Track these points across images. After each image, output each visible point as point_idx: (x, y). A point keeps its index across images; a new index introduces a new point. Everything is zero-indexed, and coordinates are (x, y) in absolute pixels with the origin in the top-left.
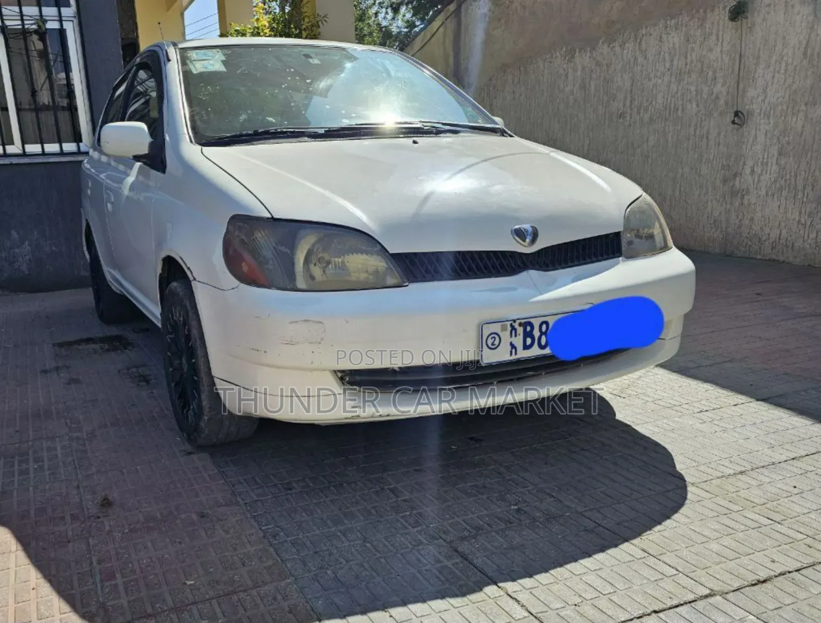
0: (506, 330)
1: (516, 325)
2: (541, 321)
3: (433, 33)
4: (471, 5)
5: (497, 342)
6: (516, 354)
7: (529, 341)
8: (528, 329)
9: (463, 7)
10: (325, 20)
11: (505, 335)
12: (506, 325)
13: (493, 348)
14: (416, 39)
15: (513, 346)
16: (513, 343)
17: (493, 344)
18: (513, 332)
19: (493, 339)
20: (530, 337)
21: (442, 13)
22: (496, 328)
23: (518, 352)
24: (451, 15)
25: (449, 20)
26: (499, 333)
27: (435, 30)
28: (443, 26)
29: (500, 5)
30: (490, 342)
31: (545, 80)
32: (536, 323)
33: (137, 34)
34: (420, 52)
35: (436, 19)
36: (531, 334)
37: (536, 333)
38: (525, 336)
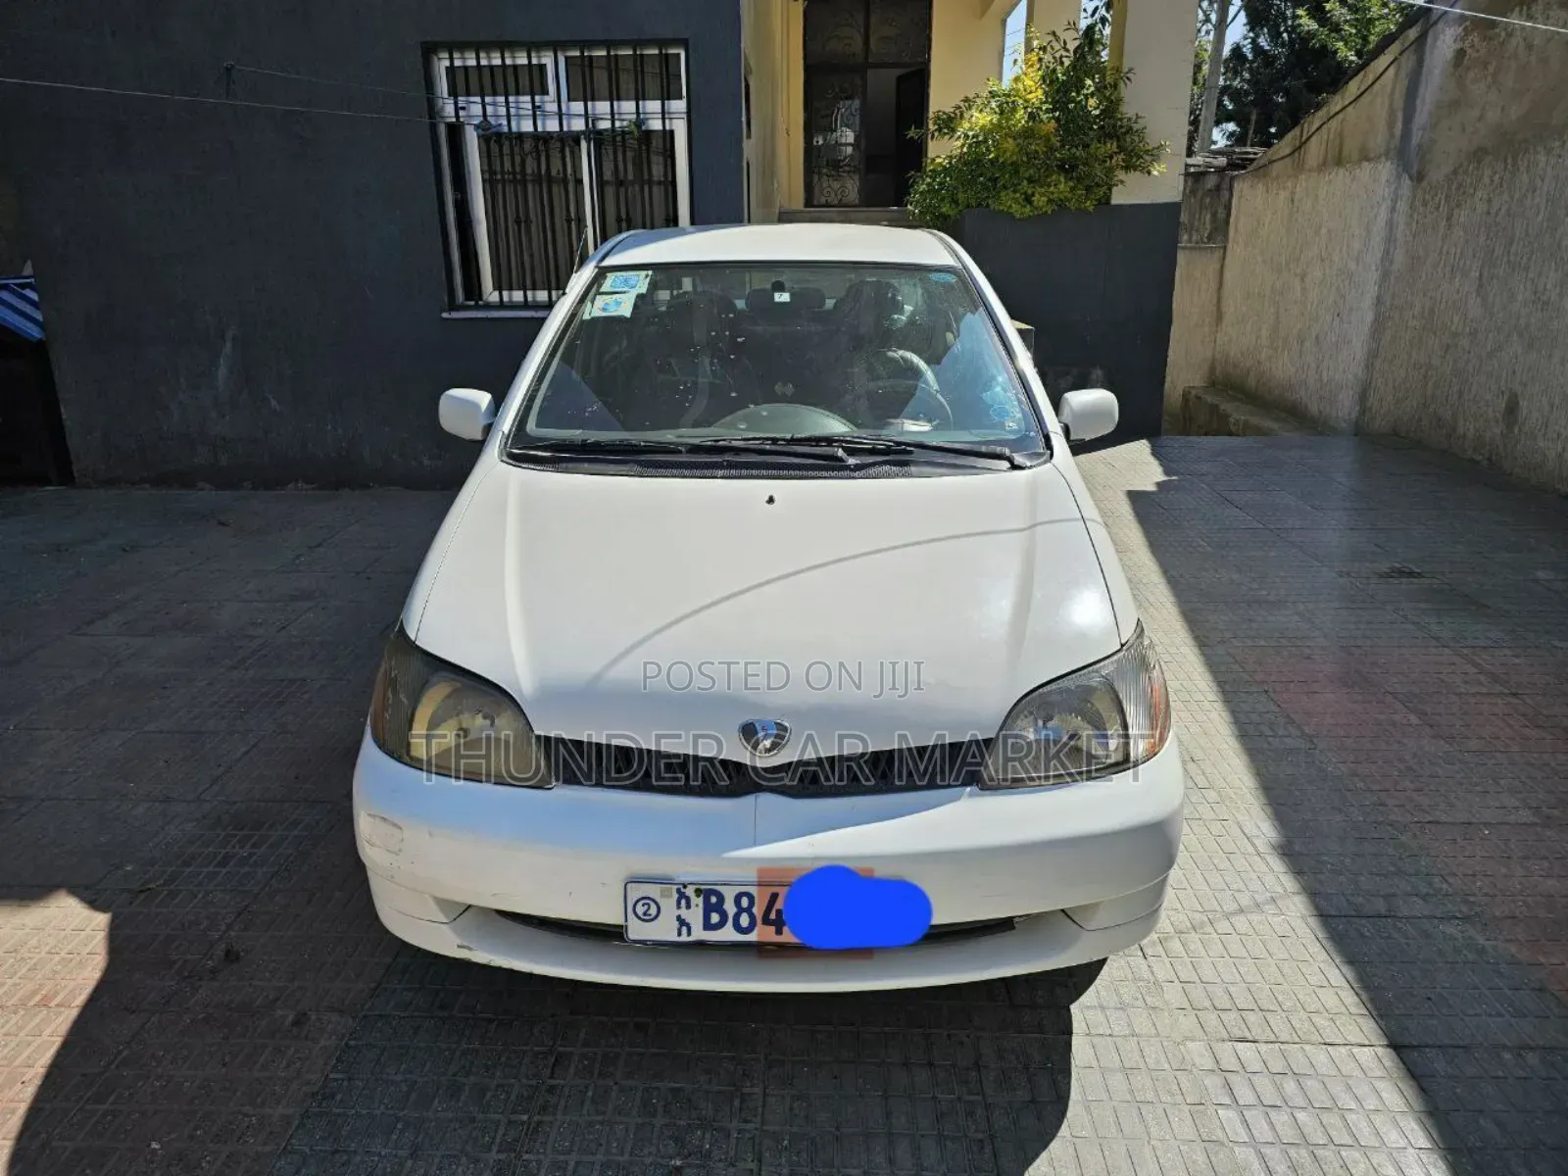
0: (671, 896)
1: (690, 891)
2: (737, 892)
3: (1378, 75)
4: (1443, 31)
5: (653, 911)
6: (689, 934)
7: (715, 918)
8: (714, 900)
9: (1431, 34)
10: (1128, 78)
11: (669, 905)
12: (671, 889)
13: (646, 918)
14: (1350, 83)
15: (682, 922)
16: (683, 917)
17: (645, 914)
18: (683, 902)
19: (646, 907)
20: (717, 912)
21: (1397, 42)
22: (652, 891)
23: (693, 933)
24: (1411, 45)
25: (1405, 55)
26: (658, 900)
27: (1381, 70)
28: (1395, 63)
29: (1490, 39)
30: (640, 910)
31: (1545, 188)
32: (729, 894)
33: (929, 55)
34: (1353, 104)
35: (1386, 52)
36: (719, 907)
37: (730, 908)
38: (708, 910)
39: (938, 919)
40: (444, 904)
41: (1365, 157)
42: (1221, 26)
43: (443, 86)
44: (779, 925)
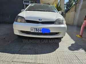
6: (35, 32)
11: (34, 29)
36: (37, 30)
37: (38, 30)
38: (36, 30)
39: (51, 32)
40: (18, 30)
41: (73, 11)
42: (65, 8)
43: (23, 2)
44: (41, 31)
